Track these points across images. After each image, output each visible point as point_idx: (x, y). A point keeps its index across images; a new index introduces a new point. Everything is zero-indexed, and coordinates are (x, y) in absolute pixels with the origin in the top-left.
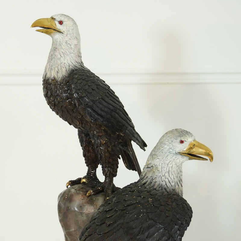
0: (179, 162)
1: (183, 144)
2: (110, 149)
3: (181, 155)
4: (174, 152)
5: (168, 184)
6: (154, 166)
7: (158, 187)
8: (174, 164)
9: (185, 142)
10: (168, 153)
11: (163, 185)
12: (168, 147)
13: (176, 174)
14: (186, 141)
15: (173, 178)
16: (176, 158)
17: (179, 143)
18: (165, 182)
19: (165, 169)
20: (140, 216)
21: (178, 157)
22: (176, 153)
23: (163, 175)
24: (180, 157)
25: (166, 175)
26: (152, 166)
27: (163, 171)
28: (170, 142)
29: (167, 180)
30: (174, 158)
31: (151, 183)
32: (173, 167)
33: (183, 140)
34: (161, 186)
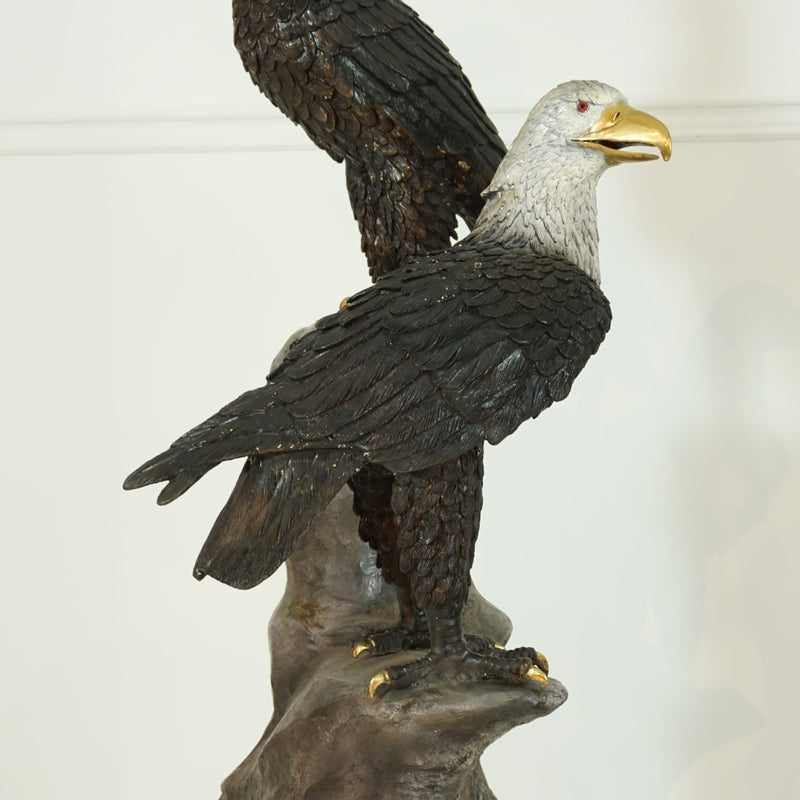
0: (578, 173)
1: (585, 114)
2: (419, 200)
3: (582, 147)
4: (563, 142)
5: (543, 235)
6: (506, 187)
7: (511, 242)
8: (564, 178)
9: (591, 106)
10: (545, 147)
11: (528, 236)
12: (547, 129)
13: (572, 211)
14: (593, 104)
15: (559, 220)
16: (569, 161)
17: (576, 112)
18: (535, 228)
19: (535, 191)
20: (440, 299)
21: (574, 158)
22: (568, 144)
23: (530, 208)
24: (578, 154)
25: (538, 210)
26: (501, 189)
27: (529, 195)
28: (551, 110)
29: (539, 224)
30: (563, 159)
31: (494, 231)
32: (560, 188)
33: (585, 99)
34: (520, 240)
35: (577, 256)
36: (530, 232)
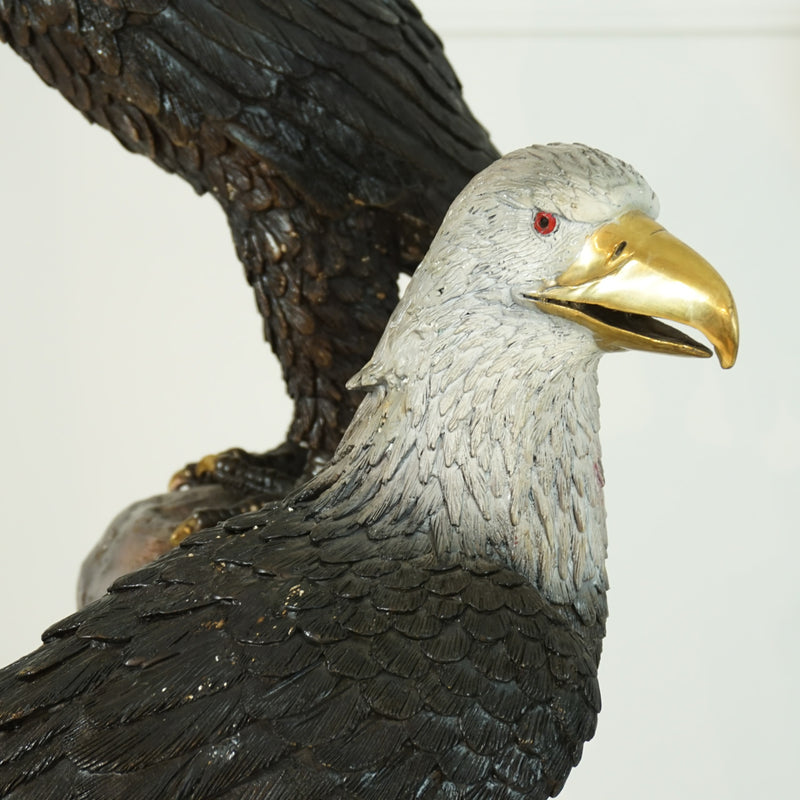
0: (540, 360)
1: (550, 238)
3: (545, 311)
4: (504, 295)
5: (459, 503)
6: (391, 378)
7: (388, 518)
8: (512, 371)
9: (563, 223)
10: (471, 301)
11: (424, 506)
12: (474, 261)
13: (529, 443)
14: (565, 218)
15: (497, 468)
16: (521, 337)
17: (533, 233)
18: (443, 488)
19: (448, 401)
21: (532, 332)
22: (515, 303)
23: (434, 437)
24: (539, 324)
25: (452, 447)
26: (383, 381)
27: (434, 411)
28: (482, 221)
29: (453, 475)
30: (507, 331)
31: (359, 484)
32: (502, 394)
33: (549, 207)
34: (408, 514)
35: (539, 545)
36: (430, 495)
